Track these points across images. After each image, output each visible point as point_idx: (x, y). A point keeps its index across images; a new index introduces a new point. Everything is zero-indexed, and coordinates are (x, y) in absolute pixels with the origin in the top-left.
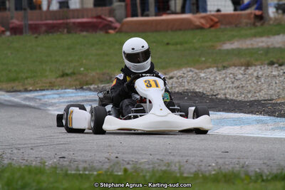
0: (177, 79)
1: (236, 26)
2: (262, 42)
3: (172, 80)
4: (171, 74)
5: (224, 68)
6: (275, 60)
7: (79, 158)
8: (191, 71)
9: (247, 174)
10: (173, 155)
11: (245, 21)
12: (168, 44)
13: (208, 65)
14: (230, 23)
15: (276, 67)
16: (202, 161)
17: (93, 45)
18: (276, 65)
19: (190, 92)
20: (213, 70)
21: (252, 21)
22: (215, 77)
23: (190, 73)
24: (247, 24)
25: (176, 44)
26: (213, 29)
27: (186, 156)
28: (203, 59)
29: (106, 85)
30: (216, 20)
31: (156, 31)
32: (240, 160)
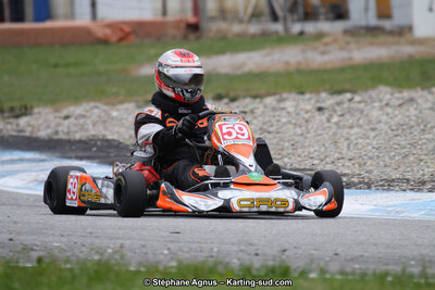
0: (76, 118)
1: (158, 39)
3: (67, 122)
4: (65, 112)
6: (223, 92)
8: (96, 107)
10: (97, 237)
11: (172, 31)
13: (121, 97)
14: (149, 36)
15: (227, 103)
16: (144, 246)
18: (226, 100)
19: (99, 140)
20: (131, 106)
21: (183, 32)
23: (96, 111)
24: (174, 38)
25: (68, 65)
26: (123, 43)
28: (114, 89)
30: (127, 29)
31: (37, 45)
32: (203, 245)
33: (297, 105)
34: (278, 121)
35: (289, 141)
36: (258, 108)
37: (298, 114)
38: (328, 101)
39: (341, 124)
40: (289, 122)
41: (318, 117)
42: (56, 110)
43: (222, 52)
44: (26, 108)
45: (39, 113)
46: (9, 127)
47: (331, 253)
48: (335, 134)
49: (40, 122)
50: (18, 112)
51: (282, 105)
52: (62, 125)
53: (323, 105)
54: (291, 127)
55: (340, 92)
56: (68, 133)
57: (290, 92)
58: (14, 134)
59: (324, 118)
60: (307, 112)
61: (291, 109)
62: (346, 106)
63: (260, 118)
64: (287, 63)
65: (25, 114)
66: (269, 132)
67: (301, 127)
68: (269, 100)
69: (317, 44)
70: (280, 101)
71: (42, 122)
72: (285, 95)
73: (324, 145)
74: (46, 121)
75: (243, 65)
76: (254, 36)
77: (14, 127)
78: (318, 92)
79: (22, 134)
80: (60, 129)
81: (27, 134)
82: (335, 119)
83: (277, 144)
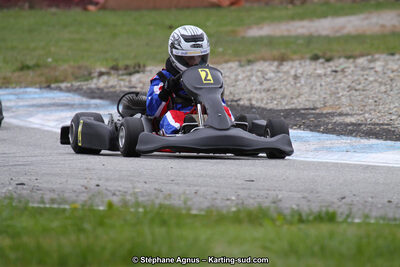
1: (267, 4)
2: (303, 27)
5: (250, 62)
6: (320, 53)
7: (45, 185)
9: (280, 213)
10: (178, 184)
12: (171, 27)
13: (227, 57)
15: (322, 63)
16: (216, 193)
17: (65, 26)
18: (321, 60)
20: (234, 65)
22: (237, 75)
26: (233, 8)
27: (195, 186)
28: (221, 50)
29: (82, 83)
31: (155, 8)
32: (270, 193)
33: (387, 64)
34: (366, 79)
35: (373, 98)
36: (349, 68)
37: (385, 73)
40: (376, 81)
43: (324, 16)
44: (139, 66)
45: (151, 71)
46: (122, 83)
47: (386, 200)
50: (132, 70)
51: (372, 65)
54: (377, 85)
57: (382, 53)
58: (127, 89)
60: (393, 72)
61: (379, 69)
63: (350, 77)
64: (383, 26)
65: (138, 72)
66: (356, 90)
67: (386, 85)
68: (361, 61)
70: (370, 61)
72: (377, 56)
75: (343, 27)
77: (127, 84)
79: (134, 90)
81: (138, 90)
83: (362, 100)
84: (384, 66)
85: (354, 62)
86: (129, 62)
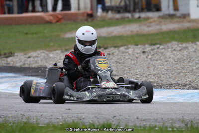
0: (34, 58)
1: (74, 21)
3: (29, 59)
4: (29, 55)
5: (67, 50)
6: (101, 45)
8: (43, 52)
9: (84, 124)
10: (32, 111)
11: (80, 18)
12: (27, 34)
13: (55, 48)
14: (70, 19)
15: (103, 50)
16: (52, 115)
19: (43, 67)
20: (59, 52)
21: (85, 18)
22: (60, 57)
23: (43, 54)
24: (81, 20)
25: (32, 34)
26: (58, 23)
27: (41, 112)
28: (52, 44)
30: (60, 17)
31: (18, 24)
32: (79, 115)
33: (134, 50)
34: (124, 58)
35: (128, 67)
36: (116, 52)
37: (133, 55)
38: (148, 48)
39: (153, 59)
40: (129, 58)
41: (142, 56)
42: (25, 54)
43: (103, 26)
44: (11, 53)
45: (17, 56)
46: (3, 62)
47: (136, 118)
48: (149, 64)
49: (17, 59)
50: (8, 55)
51: (127, 51)
52: (27, 61)
53: (145, 50)
54: (130, 60)
55: (154, 45)
56: (30, 64)
57: (132, 44)
58: (5, 65)
59: (145, 56)
60: (137, 54)
61: (130, 53)
62: (156, 51)
63: (116, 57)
64: (132, 31)
65: (11, 56)
66: (120, 63)
67: (134, 60)
68: (122, 49)
69: (146, 22)
70: (126, 49)
71: (18, 60)
72: (129, 46)
73: (143, 69)
74: (20, 59)
75: (113, 32)
76: (117, 19)
77: (5, 62)
78: (144, 45)
79: (9, 65)
80: (26, 62)
81: (11, 65)
82: (150, 57)
83: (123, 68)
84: (133, 51)
85: (118, 49)
86: (6, 52)
